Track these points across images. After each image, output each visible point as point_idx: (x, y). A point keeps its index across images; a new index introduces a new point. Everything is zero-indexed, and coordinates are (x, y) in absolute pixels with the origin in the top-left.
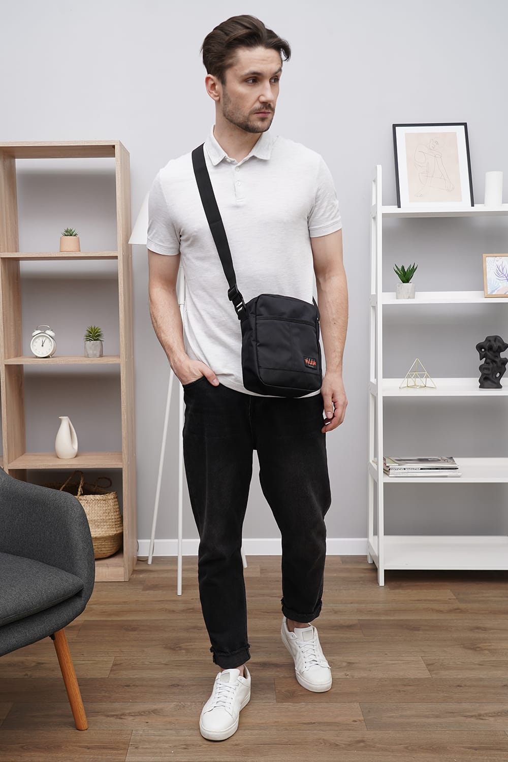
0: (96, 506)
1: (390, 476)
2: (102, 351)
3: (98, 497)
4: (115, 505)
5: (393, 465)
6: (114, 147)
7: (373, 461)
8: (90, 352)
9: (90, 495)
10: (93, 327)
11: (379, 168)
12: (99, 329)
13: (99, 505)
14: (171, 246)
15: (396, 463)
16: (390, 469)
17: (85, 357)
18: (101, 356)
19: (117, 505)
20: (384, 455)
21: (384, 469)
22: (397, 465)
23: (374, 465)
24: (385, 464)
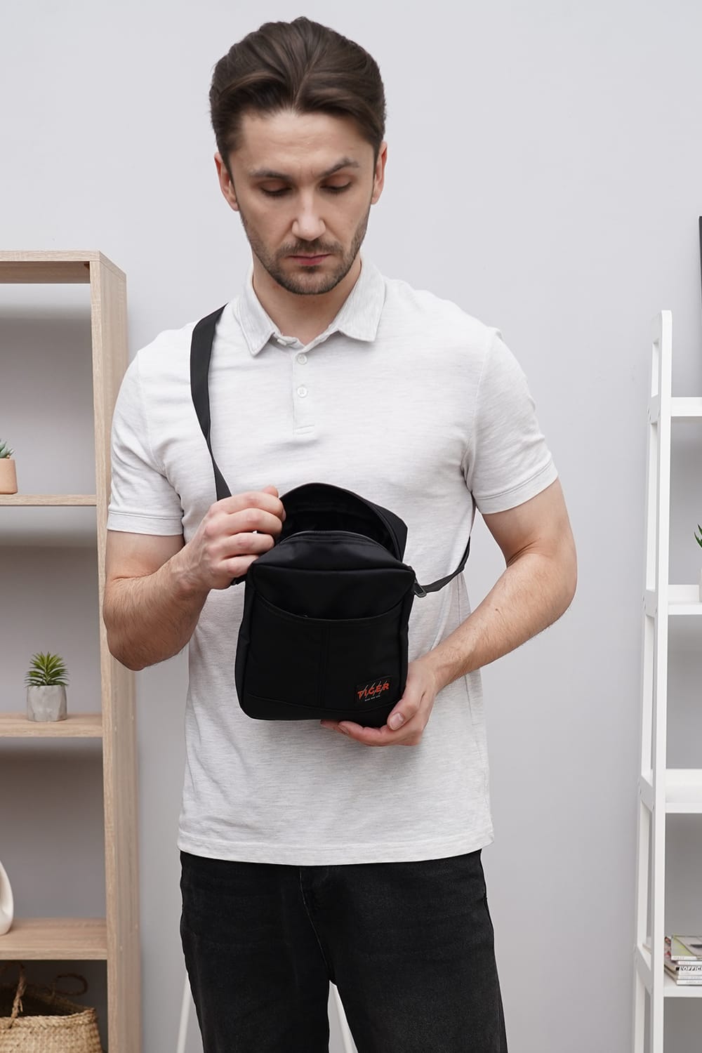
0: (51, 1039)
1: (679, 982)
2: (64, 707)
3: (54, 1020)
4: (92, 1037)
5: (686, 958)
6: (87, 264)
7: (644, 946)
8: (39, 710)
9: (38, 1015)
10: (45, 655)
11: (667, 317)
12: (59, 660)
13: (57, 1037)
14: (164, 513)
15: (694, 955)
16: (678, 969)
17: (28, 719)
18: (63, 717)
19: (96, 1036)
20: (665, 933)
21: (665, 966)
22: (695, 958)
23: (646, 955)
24: (669, 954)
